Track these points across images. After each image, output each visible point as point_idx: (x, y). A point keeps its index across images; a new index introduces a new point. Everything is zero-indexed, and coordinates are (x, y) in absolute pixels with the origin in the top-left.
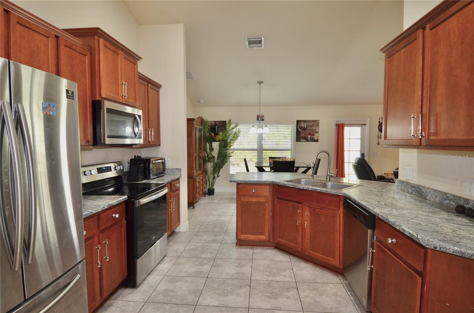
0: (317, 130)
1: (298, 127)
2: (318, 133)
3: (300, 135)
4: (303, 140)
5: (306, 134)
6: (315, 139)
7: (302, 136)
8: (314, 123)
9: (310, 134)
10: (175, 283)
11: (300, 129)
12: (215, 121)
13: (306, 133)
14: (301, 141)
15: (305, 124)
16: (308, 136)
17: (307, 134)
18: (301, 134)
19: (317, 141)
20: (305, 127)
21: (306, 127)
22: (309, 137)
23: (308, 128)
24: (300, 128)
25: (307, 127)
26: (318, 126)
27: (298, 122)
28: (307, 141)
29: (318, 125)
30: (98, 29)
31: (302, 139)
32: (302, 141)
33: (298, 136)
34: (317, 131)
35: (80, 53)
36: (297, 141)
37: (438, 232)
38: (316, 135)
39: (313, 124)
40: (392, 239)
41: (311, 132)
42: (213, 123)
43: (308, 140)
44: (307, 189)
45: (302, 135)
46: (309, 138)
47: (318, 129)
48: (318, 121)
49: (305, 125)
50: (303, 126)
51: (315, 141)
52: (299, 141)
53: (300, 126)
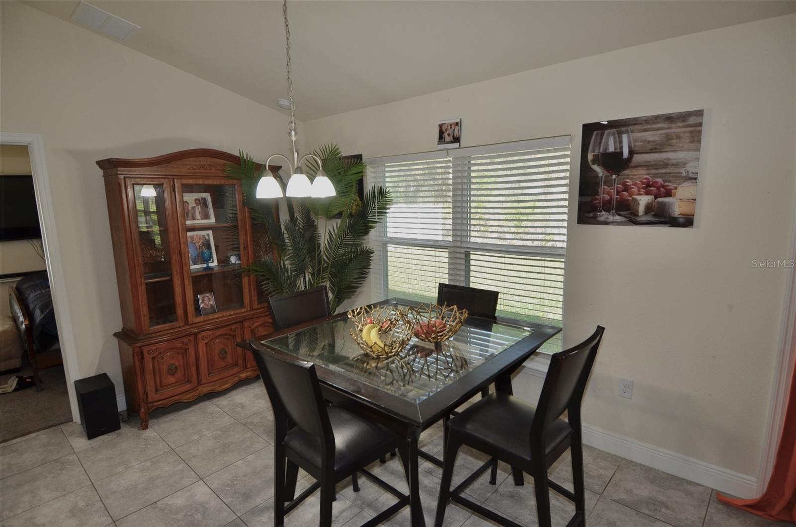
0: (690, 168)
1: (590, 157)
2: (693, 178)
3: (597, 193)
4: (611, 218)
5: (626, 188)
6: (677, 209)
7: (607, 197)
8: (675, 129)
9: (647, 187)
11: (596, 168)
13: (630, 182)
14: (602, 219)
15: (625, 138)
16: (638, 197)
17: (635, 189)
18: (603, 188)
19: (687, 222)
20: (621, 153)
21: (626, 153)
22: (644, 200)
23: (638, 158)
24: (594, 161)
25: (632, 153)
26: (699, 141)
27: (589, 130)
28: (633, 220)
29: (696, 137)
31: (608, 211)
32: (606, 223)
33: (589, 199)
34: (691, 170)
36: (580, 221)
38: (683, 191)
39: (668, 137)
41: (655, 175)
43: (636, 214)
45: (605, 192)
46: (641, 209)
47: (698, 159)
48: (700, 113)
49: (621, 142)
50: (611, 149)
51: (673, 222)
52: (594, 221)
53: (596, 152)
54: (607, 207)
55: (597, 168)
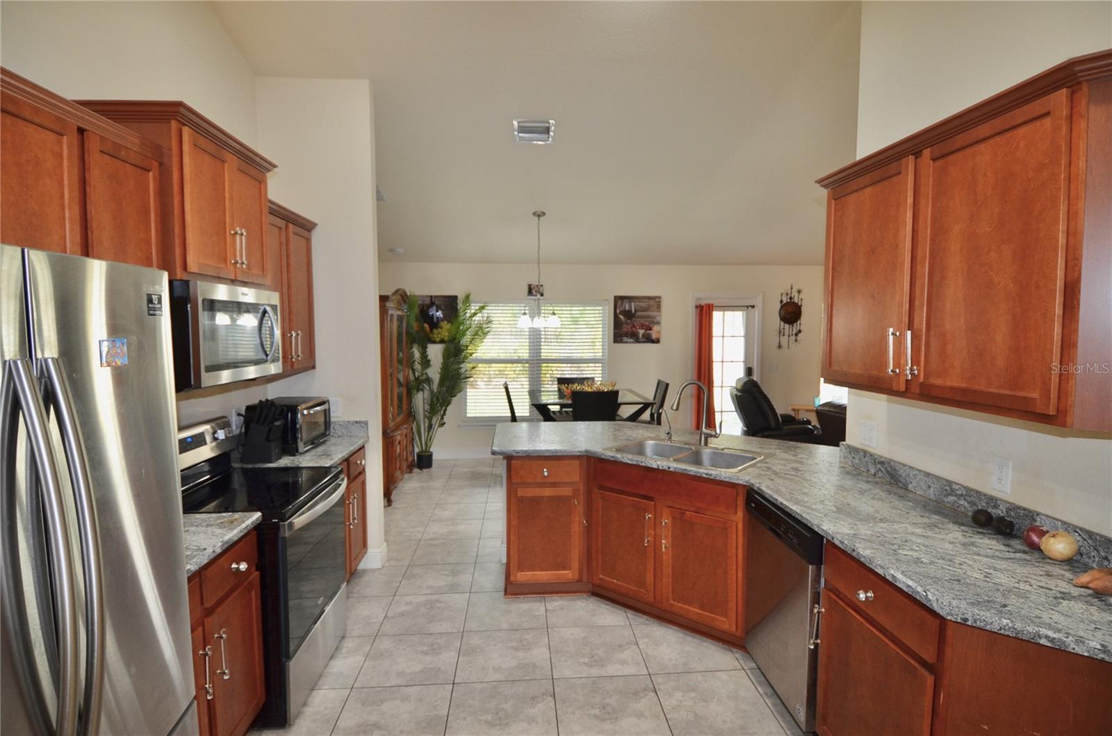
0: (658, 319)
1: (618, 311)
2: (658, 323)
3: (622, 328)
4: (628, 340)
5: (634, 326)
6: (654, 336)
7: (626, 330)
8: (652, 303)
9: (642, 326)
10: (379, 706)
12: (431, 296)
13: (635, 324)
14: (625, 341)
15: (633, 304)
16: (639, 331)
17: (638, 327)
18: (624, 326)
19: (657, 341)
20: (631, 311)
21: (633, 311)
22: (641, 332)
23: (638, 314)
24: (620, 313)
25: (636, 311)
27: (617, 299)
28: (637, 341)
29: (659, 307)
30: (180, 104)
31: (627, 337)
32: (626, 342)
33: (617, 331)
34: (658, 320)
35: (136, 166)
36: (615, 341)
37: (959, 581)
38: (655, 328)
39: (649, 306)
40: (866, 592)
41: (645, 321)
42: (427, 301)
43: (638, 338)
44: (665, 468)
45: (626, 328)
46: (641, 336)
47: (660, 316)
48: (660, 297)
49: (631, 306)
50: (627, 308)
51: (653, 341)
52: (621, 342)
53: (621, 309)
54: (626, 335)
55: (621, 317)
